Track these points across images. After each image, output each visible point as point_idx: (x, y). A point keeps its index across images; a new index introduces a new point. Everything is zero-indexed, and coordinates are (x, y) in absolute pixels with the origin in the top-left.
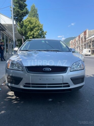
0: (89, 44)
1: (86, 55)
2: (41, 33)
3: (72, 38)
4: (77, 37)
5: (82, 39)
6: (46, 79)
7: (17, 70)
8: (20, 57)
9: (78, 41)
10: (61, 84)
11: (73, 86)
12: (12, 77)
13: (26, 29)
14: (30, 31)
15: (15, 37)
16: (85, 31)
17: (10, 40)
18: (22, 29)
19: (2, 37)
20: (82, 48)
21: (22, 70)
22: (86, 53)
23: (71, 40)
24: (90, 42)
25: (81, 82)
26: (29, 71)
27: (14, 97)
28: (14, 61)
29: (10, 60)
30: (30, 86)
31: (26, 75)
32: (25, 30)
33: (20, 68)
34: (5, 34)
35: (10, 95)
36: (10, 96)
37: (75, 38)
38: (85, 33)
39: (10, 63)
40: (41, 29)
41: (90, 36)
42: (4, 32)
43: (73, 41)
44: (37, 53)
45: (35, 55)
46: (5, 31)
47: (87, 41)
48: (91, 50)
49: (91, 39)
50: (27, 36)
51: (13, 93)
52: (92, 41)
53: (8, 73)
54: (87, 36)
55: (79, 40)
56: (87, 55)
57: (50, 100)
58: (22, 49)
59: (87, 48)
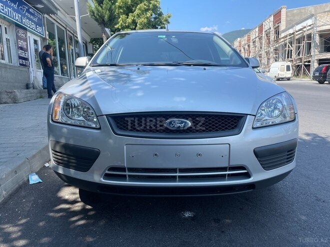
0: (287, 49)
1: (278, 80)
2: (155, 18)
3: (241, 34)
4: (252, 30)
5: (268, 35)
6: (176, 155)
7: (83, 124)
8: (90, 85)
9: (257, 39)
10: (224, 169)
11: (259, 175)
12: (66, 146)
13: (113, 7)
14: (124, 13)
15: (82, 28)
16: (276, 11)
17: (71, 39)
18: (102, 7)
19: (47, 33)
20: (269, 59)
21: (98, 126)
22: (279, 72)
23: (237, 38)
24: (291, 43)
25: (284, 163)
26: (121, 129)
27: (78, 206)
28: (71, 97)
29: (60, 93)
30: (126, 175)
31: (111, 141)
32: (110, 10)
33: (92, 121)
34: (56, 24)
35: (67, 197)
36: (66, 202)
37: (248, 31)
38: (277, 17)
39: (62, 104)
40: (155, 9)
41: (290, 26)
42: (52, 16)
43: (244, 40)
44: (144, 72)
45: (139, 78)
46: (54, 13)
47: (282, 40)
48: (292, 66)
49: (293, 33)
50: (116, 27)
51: (74, 194)
52: (297, 40)
53: (54, 136)
54: (283, 26)
55: (260, 39)
56: (282, 79)
57: (187, 214)
58: (99, 61)
59: (280, 59)
